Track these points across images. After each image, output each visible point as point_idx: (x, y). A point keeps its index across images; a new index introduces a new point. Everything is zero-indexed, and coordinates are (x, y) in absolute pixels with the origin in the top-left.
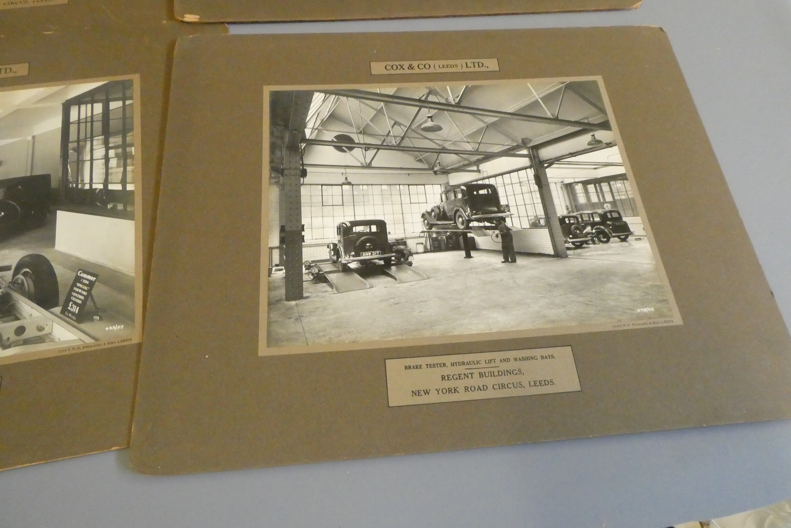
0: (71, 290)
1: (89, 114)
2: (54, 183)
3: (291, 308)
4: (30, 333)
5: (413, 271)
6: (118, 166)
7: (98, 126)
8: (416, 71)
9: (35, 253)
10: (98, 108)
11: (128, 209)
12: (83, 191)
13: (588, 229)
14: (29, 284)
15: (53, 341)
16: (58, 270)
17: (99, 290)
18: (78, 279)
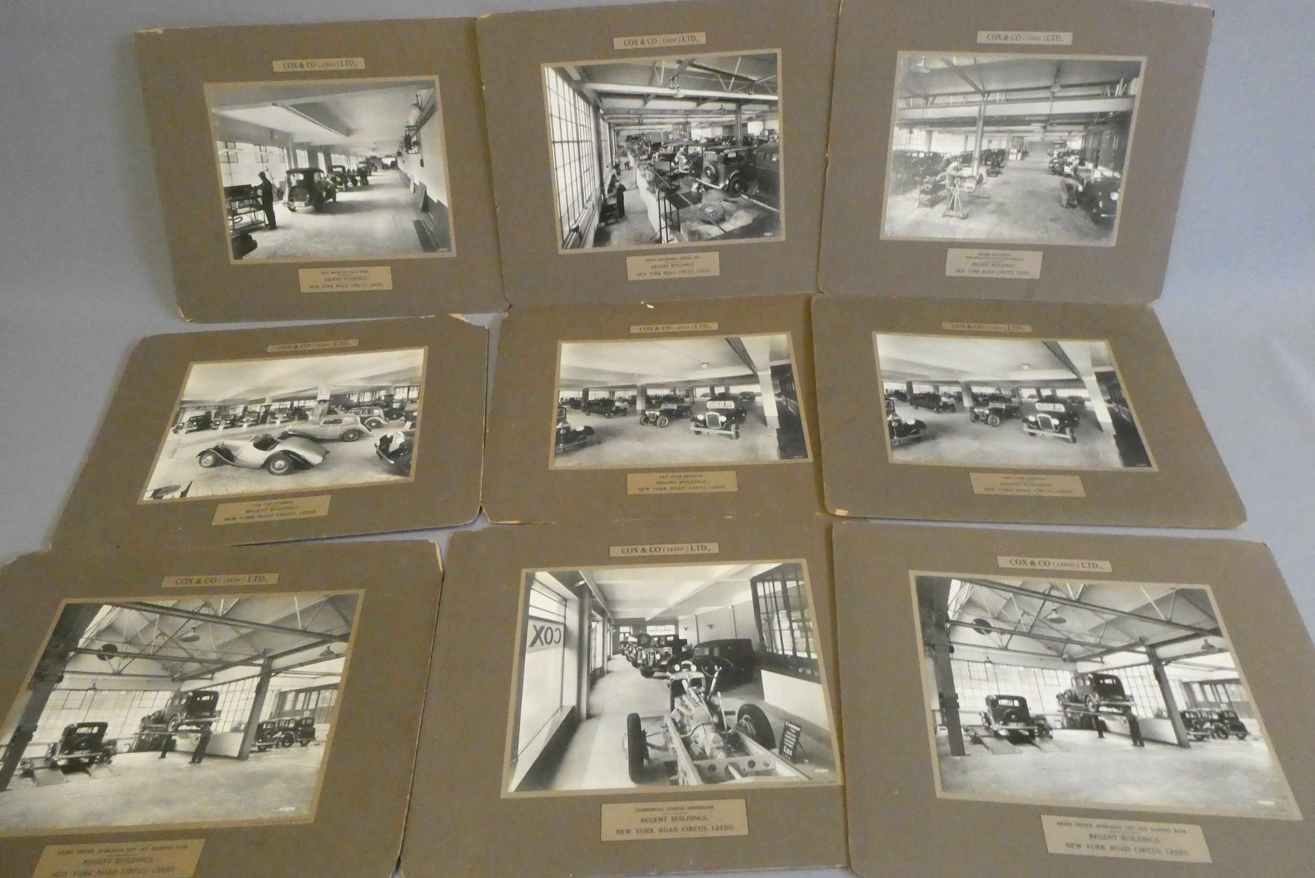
0: (783, 735)
1: (772, 591)
2: (755, 647)
3: (957, 762)
4: (759, 767)
5: (1054, 744)
6: (802, 637)
7: (780, 601)
8: (1038, 567)
9: (750, 703)
10: (778, 586)
11: (816, 674)
12: (777, 655)
13: (1207, 725)
14: (750, 727)
15: (777, 774)
16: (771, 719)
17: (803, 738)
18: (786, 729)
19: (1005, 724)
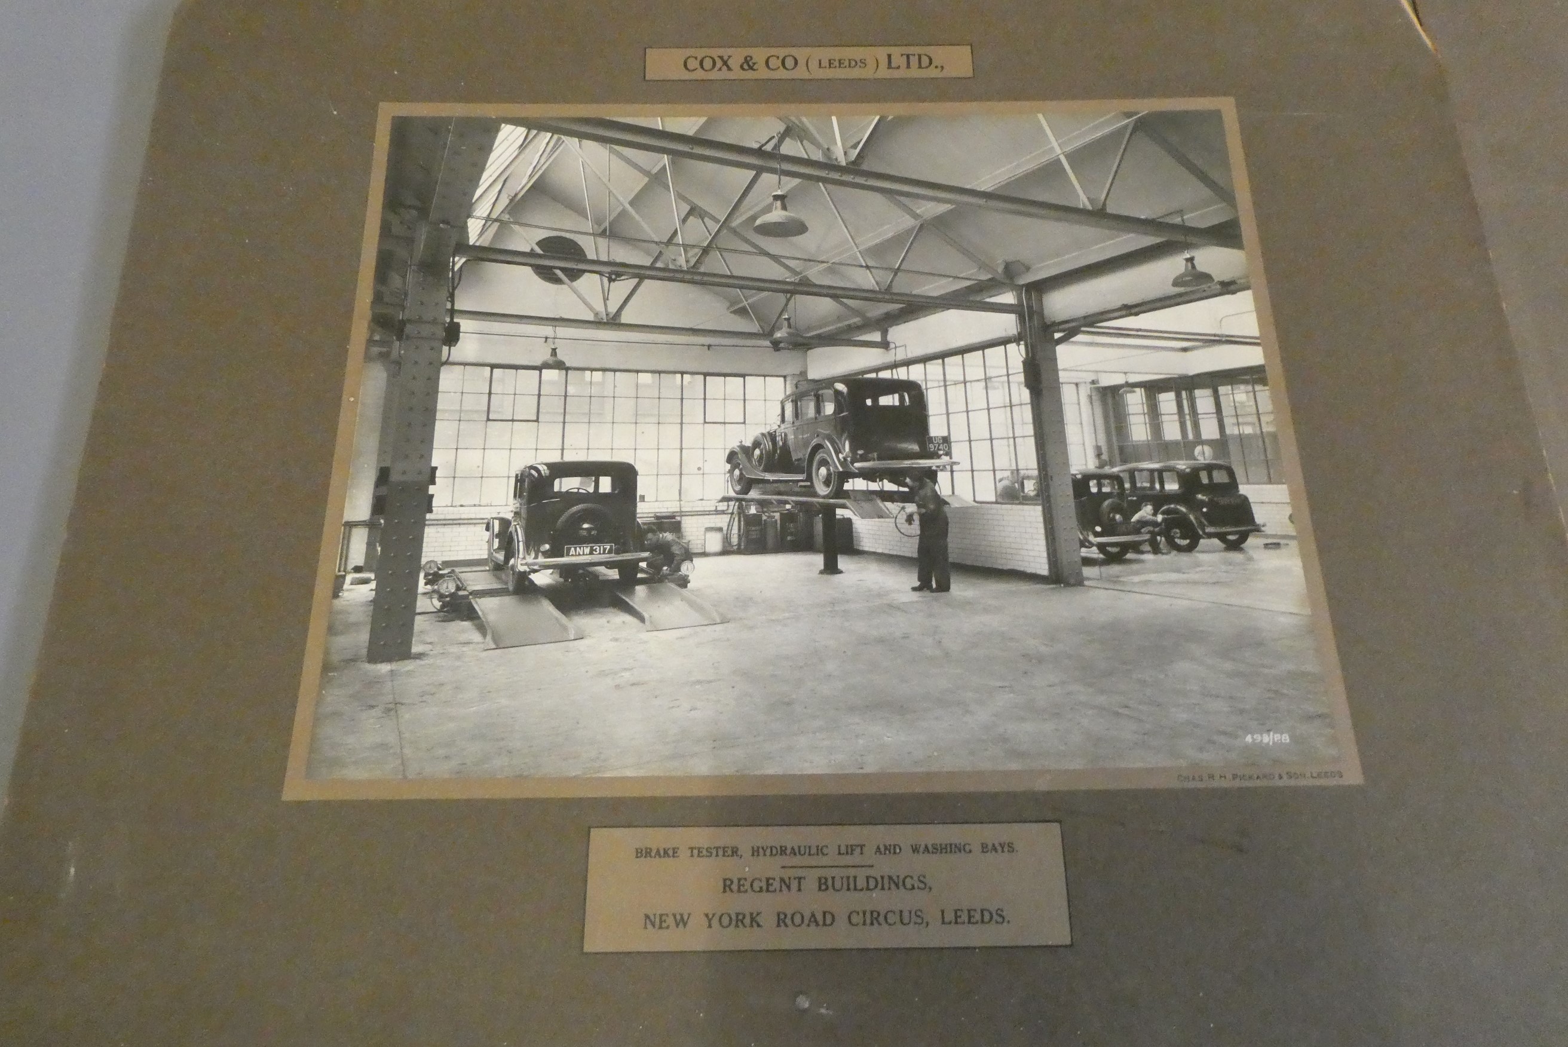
19: (556, 552)
